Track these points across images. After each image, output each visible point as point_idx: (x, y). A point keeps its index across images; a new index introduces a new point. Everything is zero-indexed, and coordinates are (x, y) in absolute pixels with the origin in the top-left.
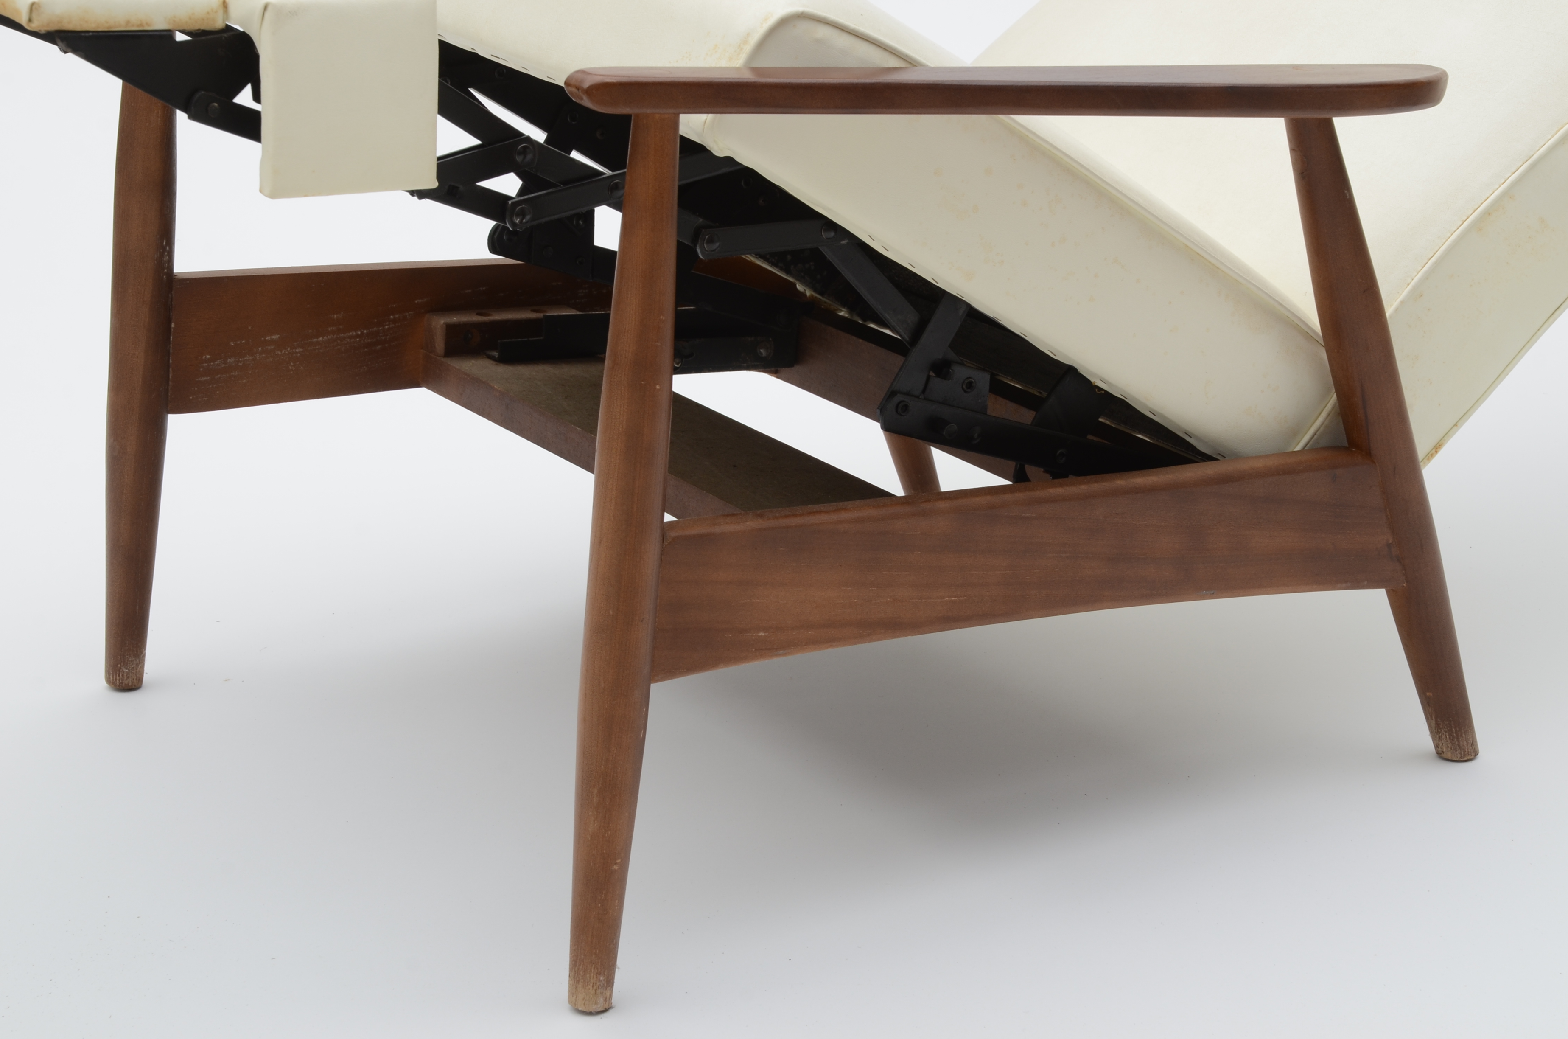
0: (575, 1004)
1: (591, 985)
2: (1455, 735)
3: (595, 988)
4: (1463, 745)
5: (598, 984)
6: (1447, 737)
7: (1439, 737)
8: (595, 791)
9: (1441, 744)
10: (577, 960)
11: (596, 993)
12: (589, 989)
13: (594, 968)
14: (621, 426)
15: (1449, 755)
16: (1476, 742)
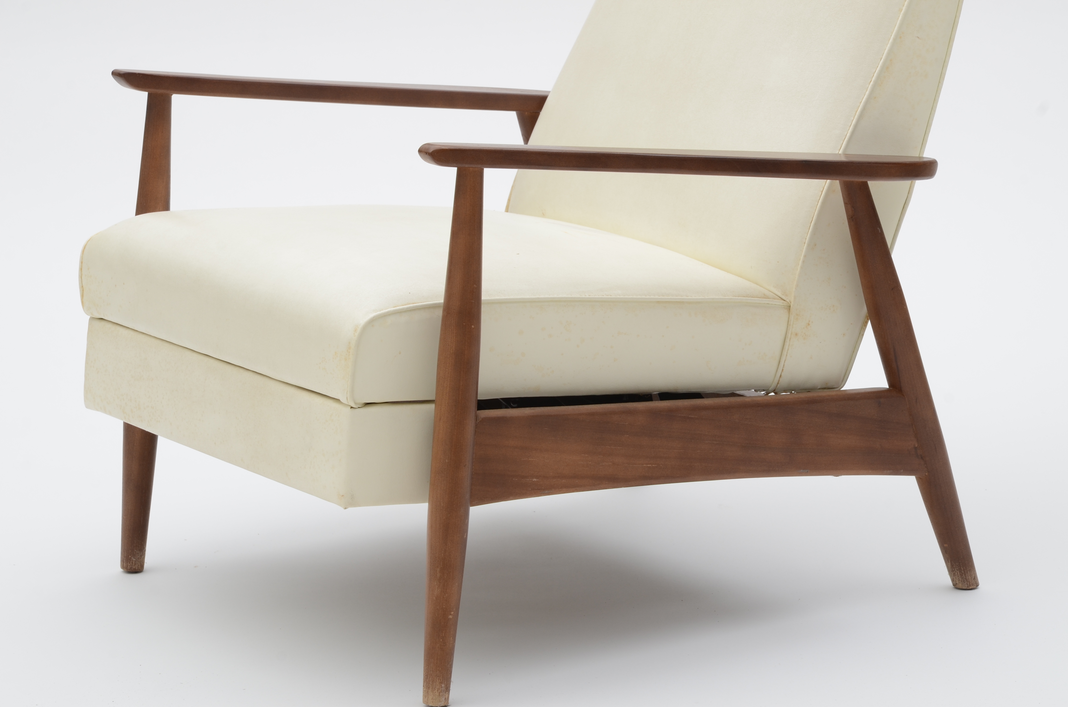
0: (427, 702)
1: (437, 690)
2: (963, 572)
3: (439, 692)
4: (969, 579)
5: (441, 689)
6: (959, 573)
7: (954, 574)
8: (438, 570)
9: (955, 579)
10: (428, 675)
11: (439, 695)
12: (435, 693)
13: (438, 679)
14: (452, 350)
15: (960, 585)
16: (977, 577)
